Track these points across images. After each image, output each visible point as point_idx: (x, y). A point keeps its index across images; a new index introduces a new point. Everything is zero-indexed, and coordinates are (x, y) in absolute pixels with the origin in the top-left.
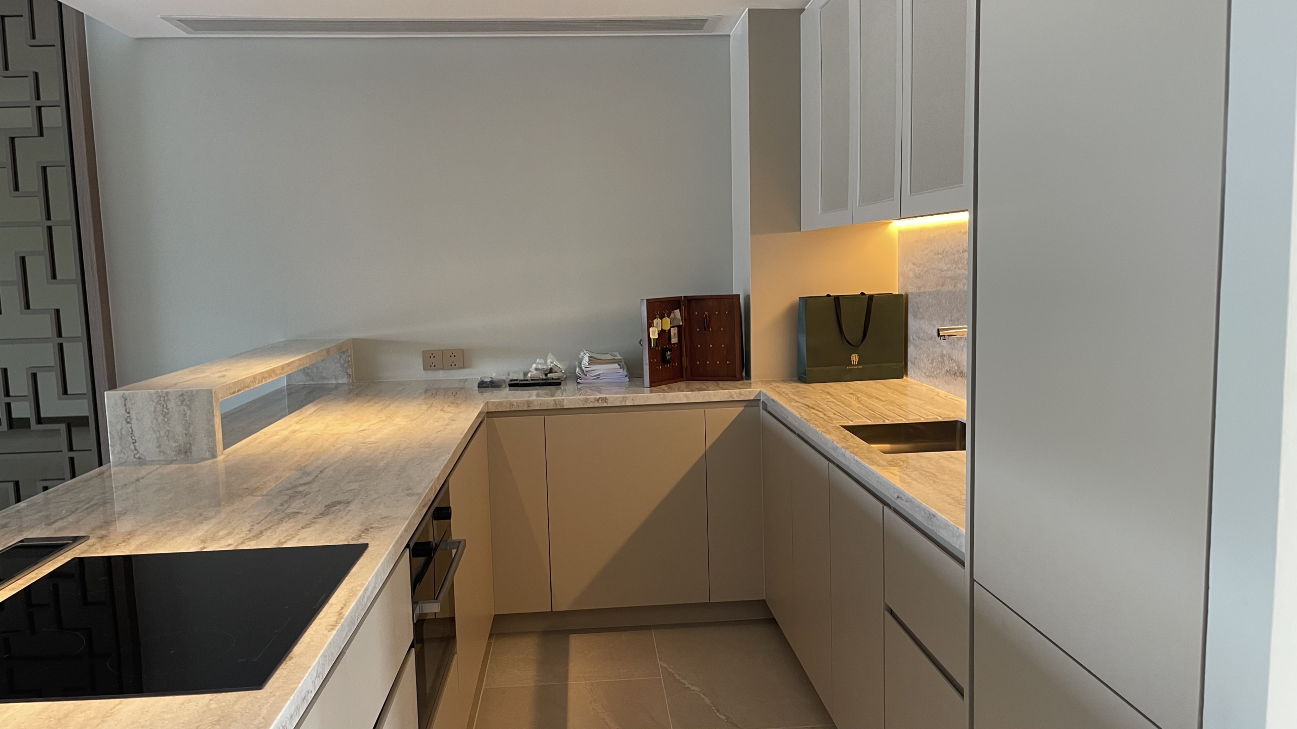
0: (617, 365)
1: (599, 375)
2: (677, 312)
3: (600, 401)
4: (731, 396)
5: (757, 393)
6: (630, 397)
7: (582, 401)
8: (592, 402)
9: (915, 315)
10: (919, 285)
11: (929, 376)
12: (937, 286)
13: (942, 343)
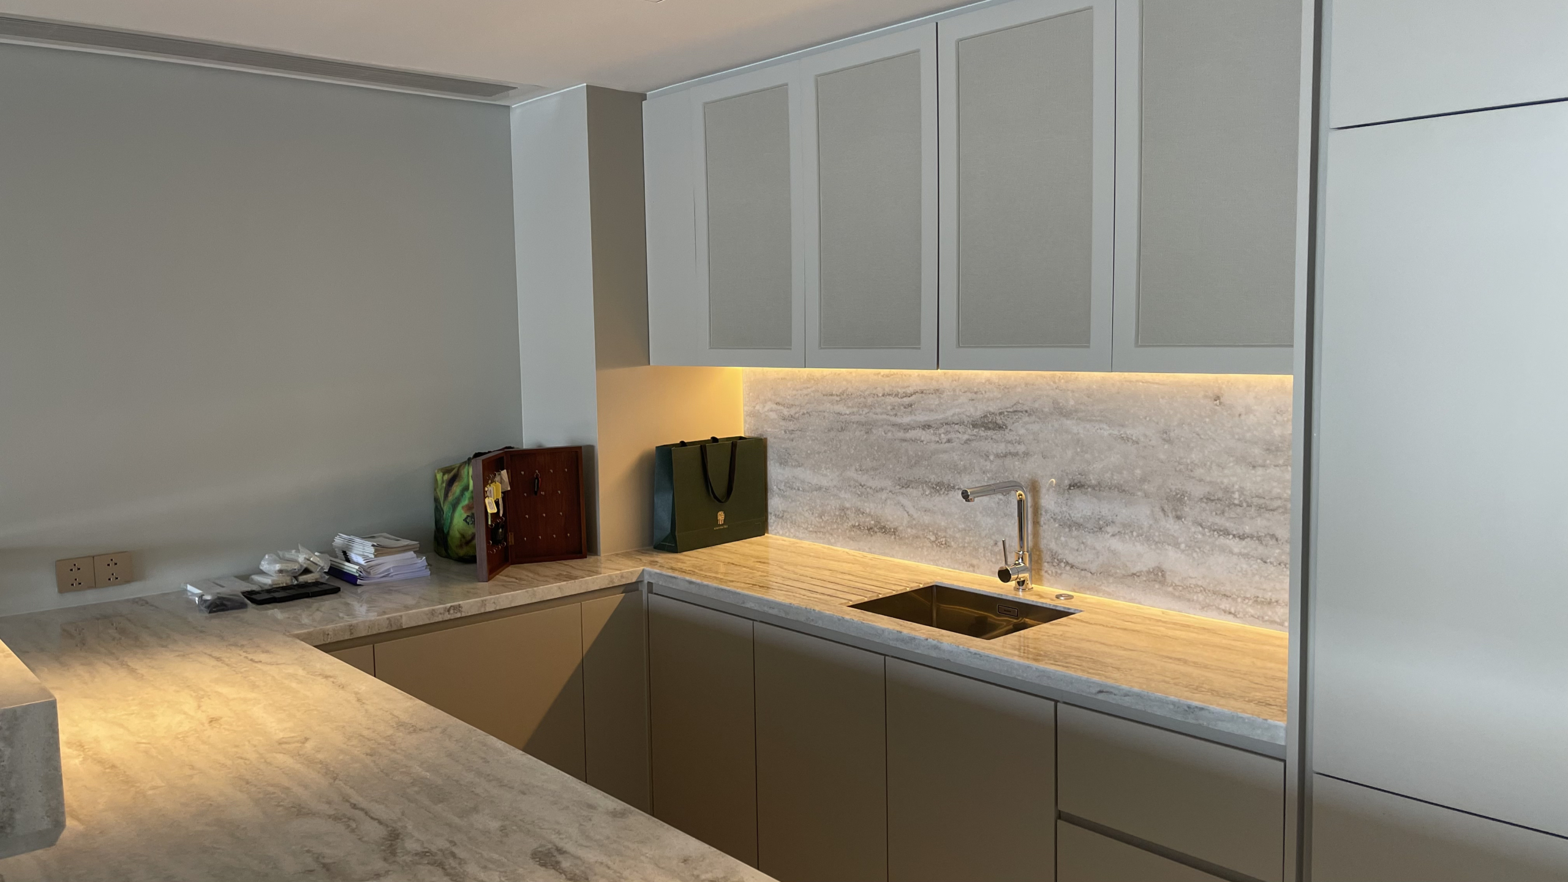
0: (412, 552)
1: (389, 569)
2: (504, 473)
3: (452, 611)
4: (612, 581)
5: (640, 573)
6: (491, 599)
7: (427, 614)
8: (441, 614)
9: (783, 463)
10: (790, 429)
11: (816, 532)
12: (829, 431)
13: (842, 495)
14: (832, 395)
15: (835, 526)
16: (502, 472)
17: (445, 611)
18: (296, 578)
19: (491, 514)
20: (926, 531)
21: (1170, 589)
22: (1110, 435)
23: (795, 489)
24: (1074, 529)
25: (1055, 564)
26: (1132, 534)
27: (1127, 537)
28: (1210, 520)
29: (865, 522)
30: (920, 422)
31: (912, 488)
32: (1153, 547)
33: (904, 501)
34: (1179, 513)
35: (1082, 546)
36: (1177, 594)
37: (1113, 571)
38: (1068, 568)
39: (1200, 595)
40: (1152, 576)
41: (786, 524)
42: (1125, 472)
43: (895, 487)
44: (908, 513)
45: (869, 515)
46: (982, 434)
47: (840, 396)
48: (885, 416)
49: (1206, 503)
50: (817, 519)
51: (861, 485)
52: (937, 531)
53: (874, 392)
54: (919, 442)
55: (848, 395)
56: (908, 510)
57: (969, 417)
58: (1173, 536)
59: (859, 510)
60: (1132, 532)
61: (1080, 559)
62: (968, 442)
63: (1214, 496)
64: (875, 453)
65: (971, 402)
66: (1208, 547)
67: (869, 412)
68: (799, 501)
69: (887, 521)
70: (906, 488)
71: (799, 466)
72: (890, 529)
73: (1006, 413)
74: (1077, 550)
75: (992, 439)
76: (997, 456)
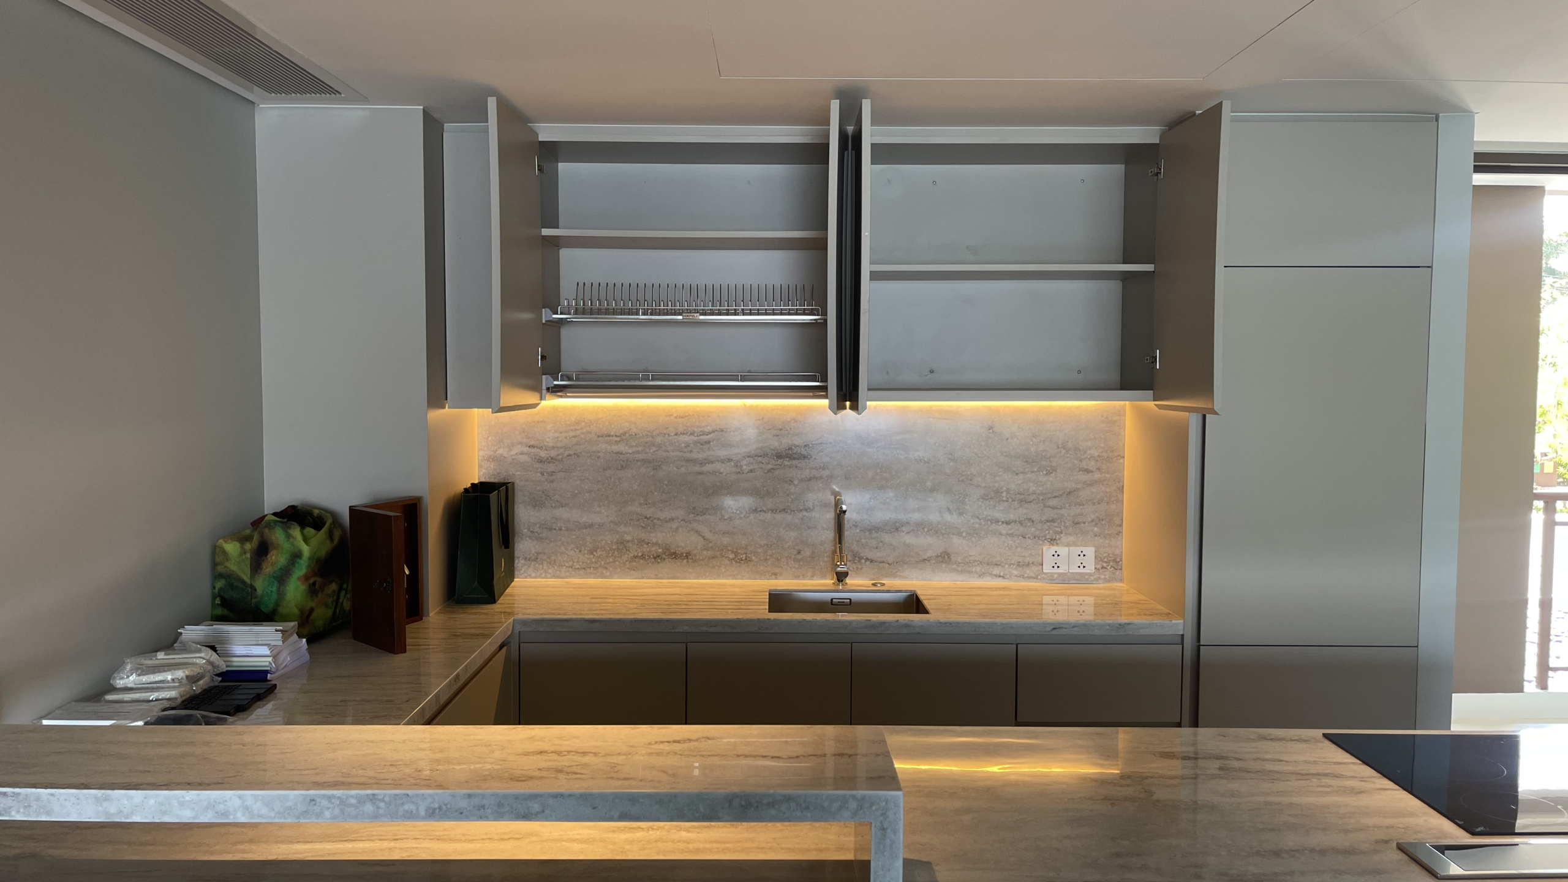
4: (505, 634)
5: (513, 623)
6: (468, 664)
7: (448, 687)
8: (453, 685)
9: (537, 503)
11: (584, 568)
12: (604, 470)
13: (622, 529)
14: (609, 436)
15: (611, 560)
17: (454, 681)
20: (724, 551)
21: (955, 566)
22: (905, 458)
23: (555, 529)
24: (874, 532)
25: (856, 561)
26: (924, 530)
27: (919, 533)
28: (985, 513)
29: (650, 551)
30: (720, 456)
31: (709, 514)
32: (941, 537)
33: (698, 527)
34: (961, 511)
35: (881, 544)
36: (960, 569)
37: (907, 560)
38: (868, 563)
39: (977, 567)
40: (940, 559)
41: (541, 566)
43: (688, 515)
44: (703, 537)
45: (657, 544)
46: (786, 463)
47: (620, 436)
48: (678, 453)
49: (982, 502)
50: (586, 556)
51: (646, 517)
52: (737, 549)
53: (665, 431)
54: (717, 474)
55: (630, 435)
56: (703, 535)
57: (773, 450)
58: (956, 527)
59: (644, 541)
61: (878, 554)
62: (772, 471)
63: (988, 496)
64: (665, 487)
65: (775, 437)
66: (983, 532)
67: (657, 451)
68: (561, 540)
69: (678, 547)
70: (701, 516)
71: (562, 507)
72: (682, 554)
73: (811, 445)
74: (877, 548)
75: (796, 467)
76: (802, 480)
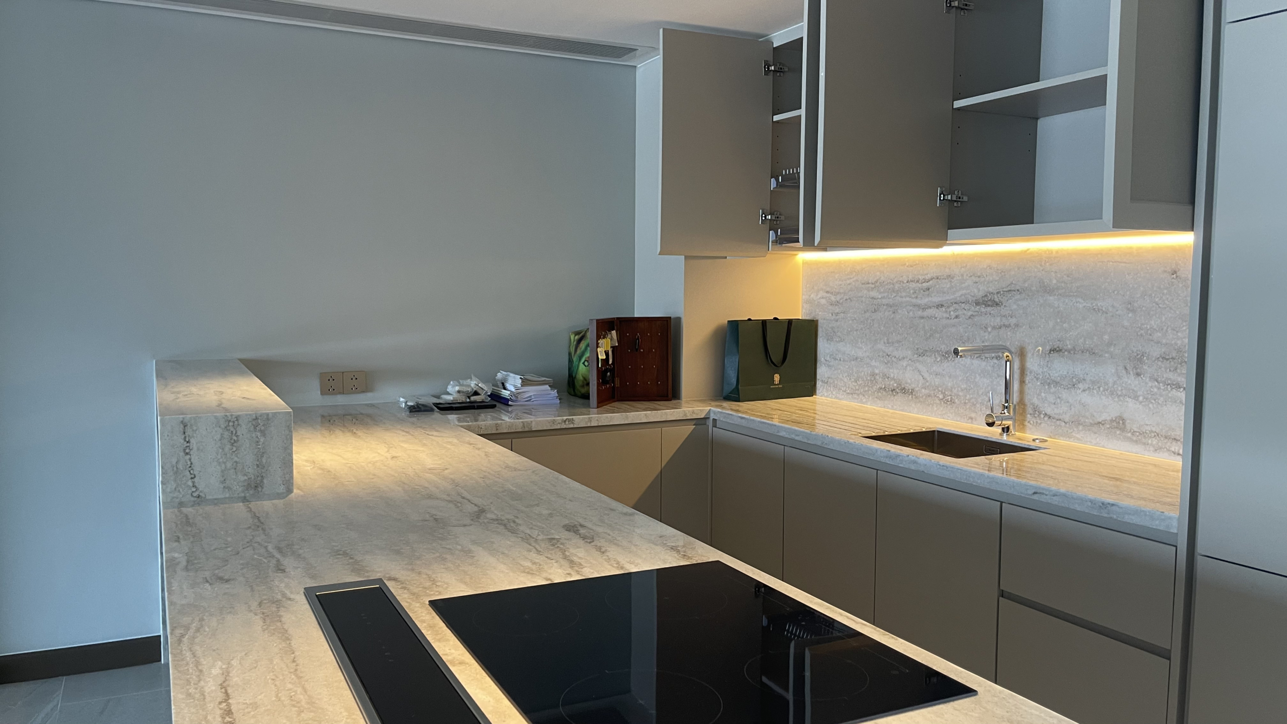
0: (547, 386)
1: (530, 396)
2: (614, 332)
3: (567, 423)
4: (685, 415)
5: (707, 411)
6: (596, 417)
7: (549, 423)
8: (559, 423)
9: (829, 339)
10: (836, 312)
11: (852, 394)
12: (865, 312)
13: (873, 363)
14: (868, 283)
15: (867, 389)
16: (612, 332)
17: (562, 421)
18: (469, 397)
19: (601, 359)
20: (936, 391)
21: (1129, 435)
22: (1084, 307)
23: (837, 360)
24: (1052, 386)
25: (1036, 415)
26: (1099, 389)
27: (1095, 391)
28: (1165, 376)
29: (889, 385)
30: (935, 302)
31: (927, 356)
32: (1116, 399)
33: (920, 367)
34: (1139, 370)
35: (1059, 401)
36: (1134, 438)
37: (1082, 420)
38: (1046, 418)
39: (1154, 439)
40: (1114, 424)
41: (829, 388)
42: (1096, 338)
43: (914, 355)
44: (923, 376)
45: (893, 379)
46: (983, 310)
47: (874, 284)
48: (908, 299)
49: (1162, 362)
50: (853, 383)
51: (887, 355)
52: (945, 390)
53: (901, 279)
54: (933, 318)
55: (880, 283)
56: (923, 374)
57: (973, 297)
58: (1133, 390)
59: (886, 375)
60: (1099, 388)
61: (1056, 411)
62: (972, 317)
63: (1169, 355)
64: (900, 329)
65: (975, 284)
66: (1162, 399)
67: (895, 296)
68: (840, 369)
69: (906, 383)
70: (922, 356)
71: (842, 342)
72: (909, 390)
73: (1002, 292)
74: (1054, 404)
75: (990, 314)
76: (994, 328)
